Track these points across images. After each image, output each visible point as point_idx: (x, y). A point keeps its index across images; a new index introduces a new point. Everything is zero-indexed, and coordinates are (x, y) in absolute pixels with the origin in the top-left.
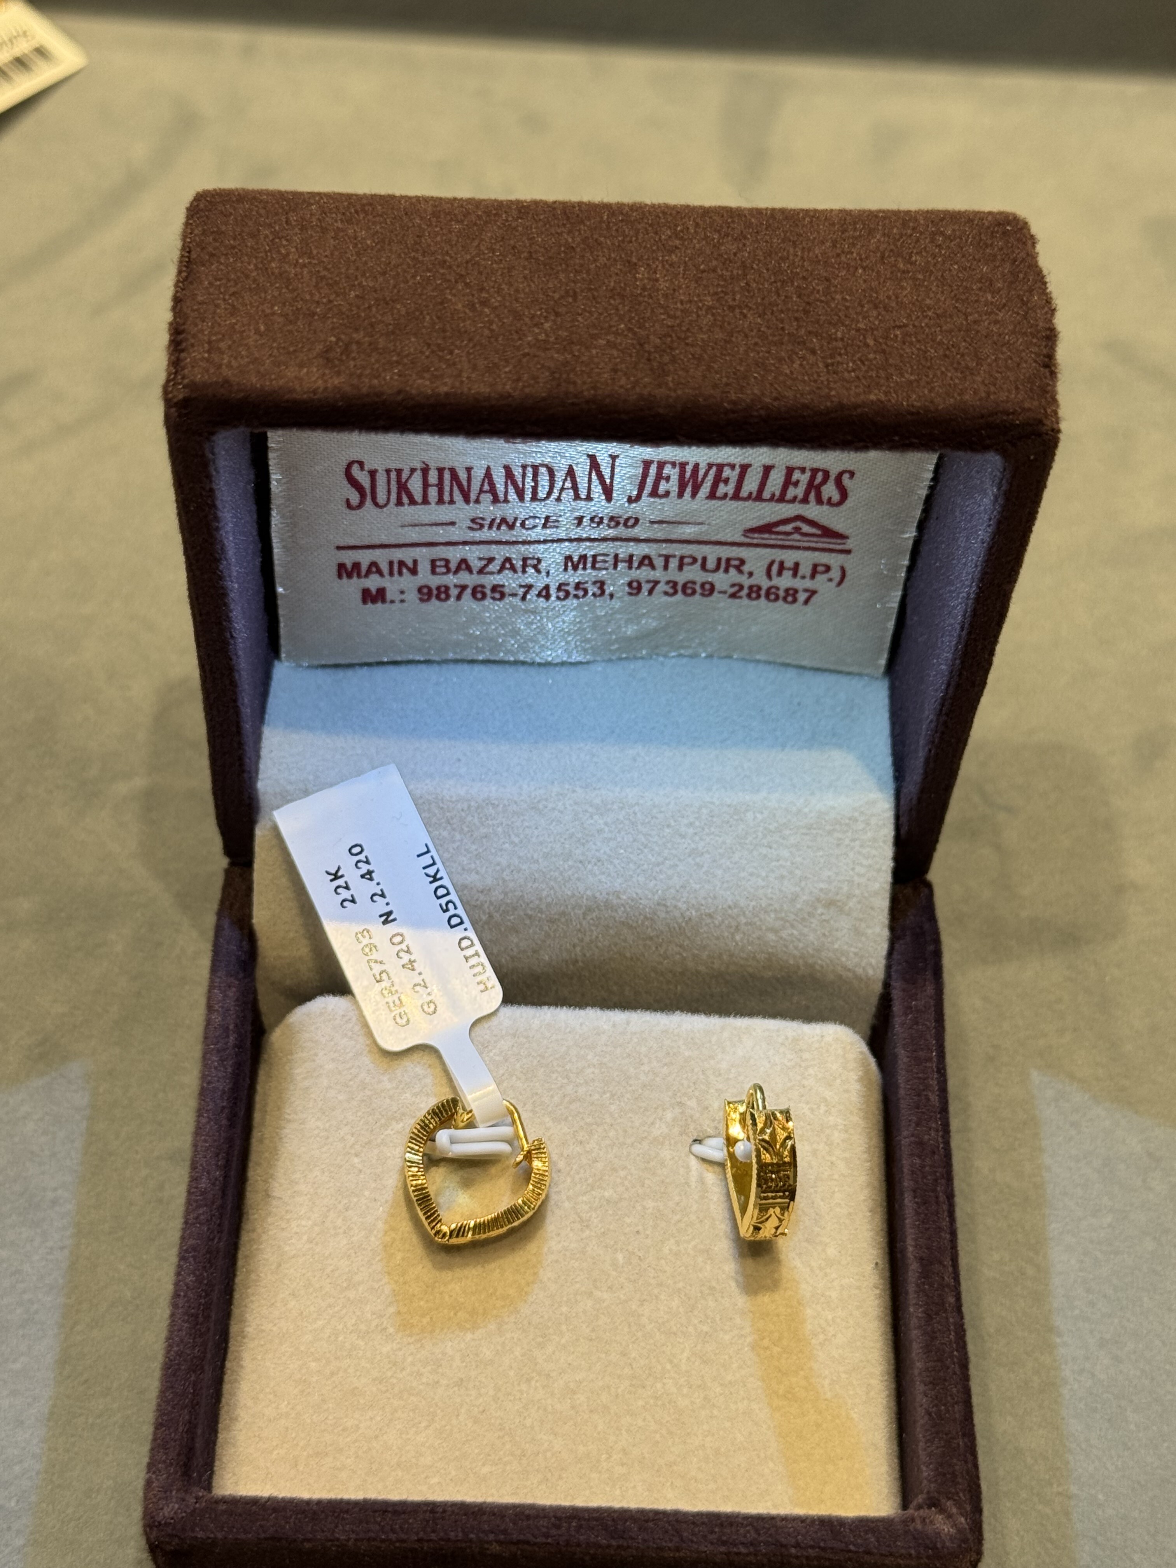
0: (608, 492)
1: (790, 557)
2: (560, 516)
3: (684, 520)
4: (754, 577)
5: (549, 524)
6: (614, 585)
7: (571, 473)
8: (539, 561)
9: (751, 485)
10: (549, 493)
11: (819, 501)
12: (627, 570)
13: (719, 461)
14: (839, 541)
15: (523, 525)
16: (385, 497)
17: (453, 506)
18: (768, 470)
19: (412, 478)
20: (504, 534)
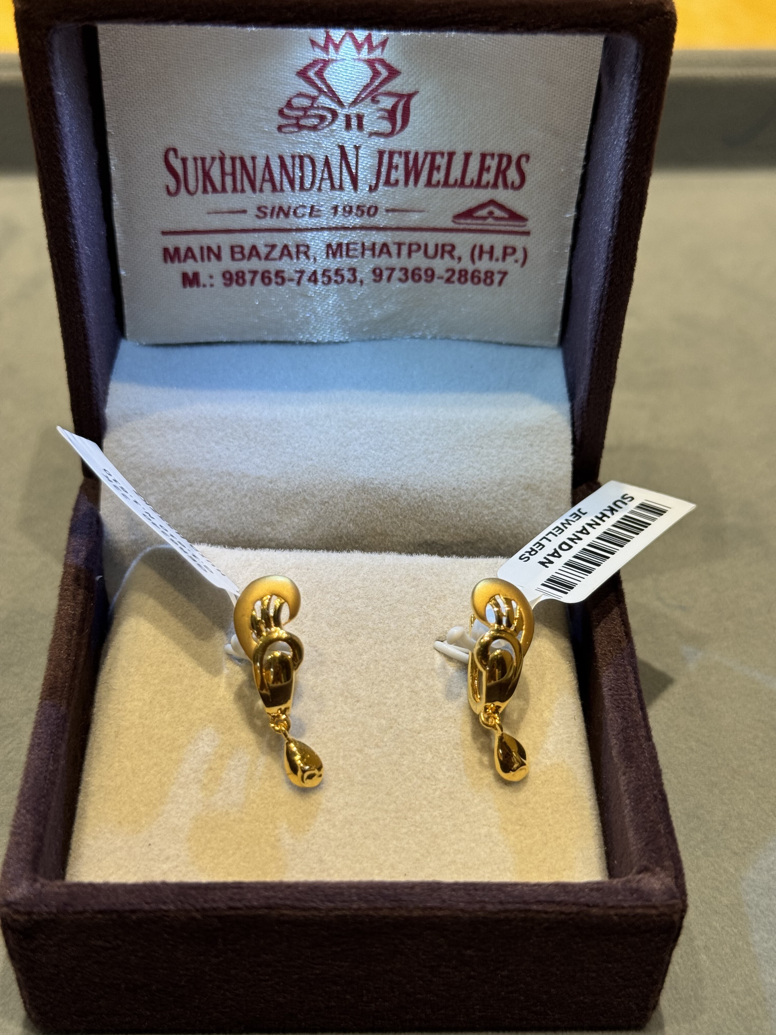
0: (354, 180)
1: (486, 240)
2: (322, 206)
3: (410, 209)
4: (462, 262)
5: (314, 213)
6: (361, 272)
7: (327, 163)
8: (308, 247)
9: (456, 173)
10: (313, 183)
11: (505, 185)
12: (371, 258)
13: (432, 150)
14: (522, 224)
15: (295, 213)
16: (195, 184)
17: (245, 195)
18: (467, 156)
19: (213, 167)
20: (281, 222)
